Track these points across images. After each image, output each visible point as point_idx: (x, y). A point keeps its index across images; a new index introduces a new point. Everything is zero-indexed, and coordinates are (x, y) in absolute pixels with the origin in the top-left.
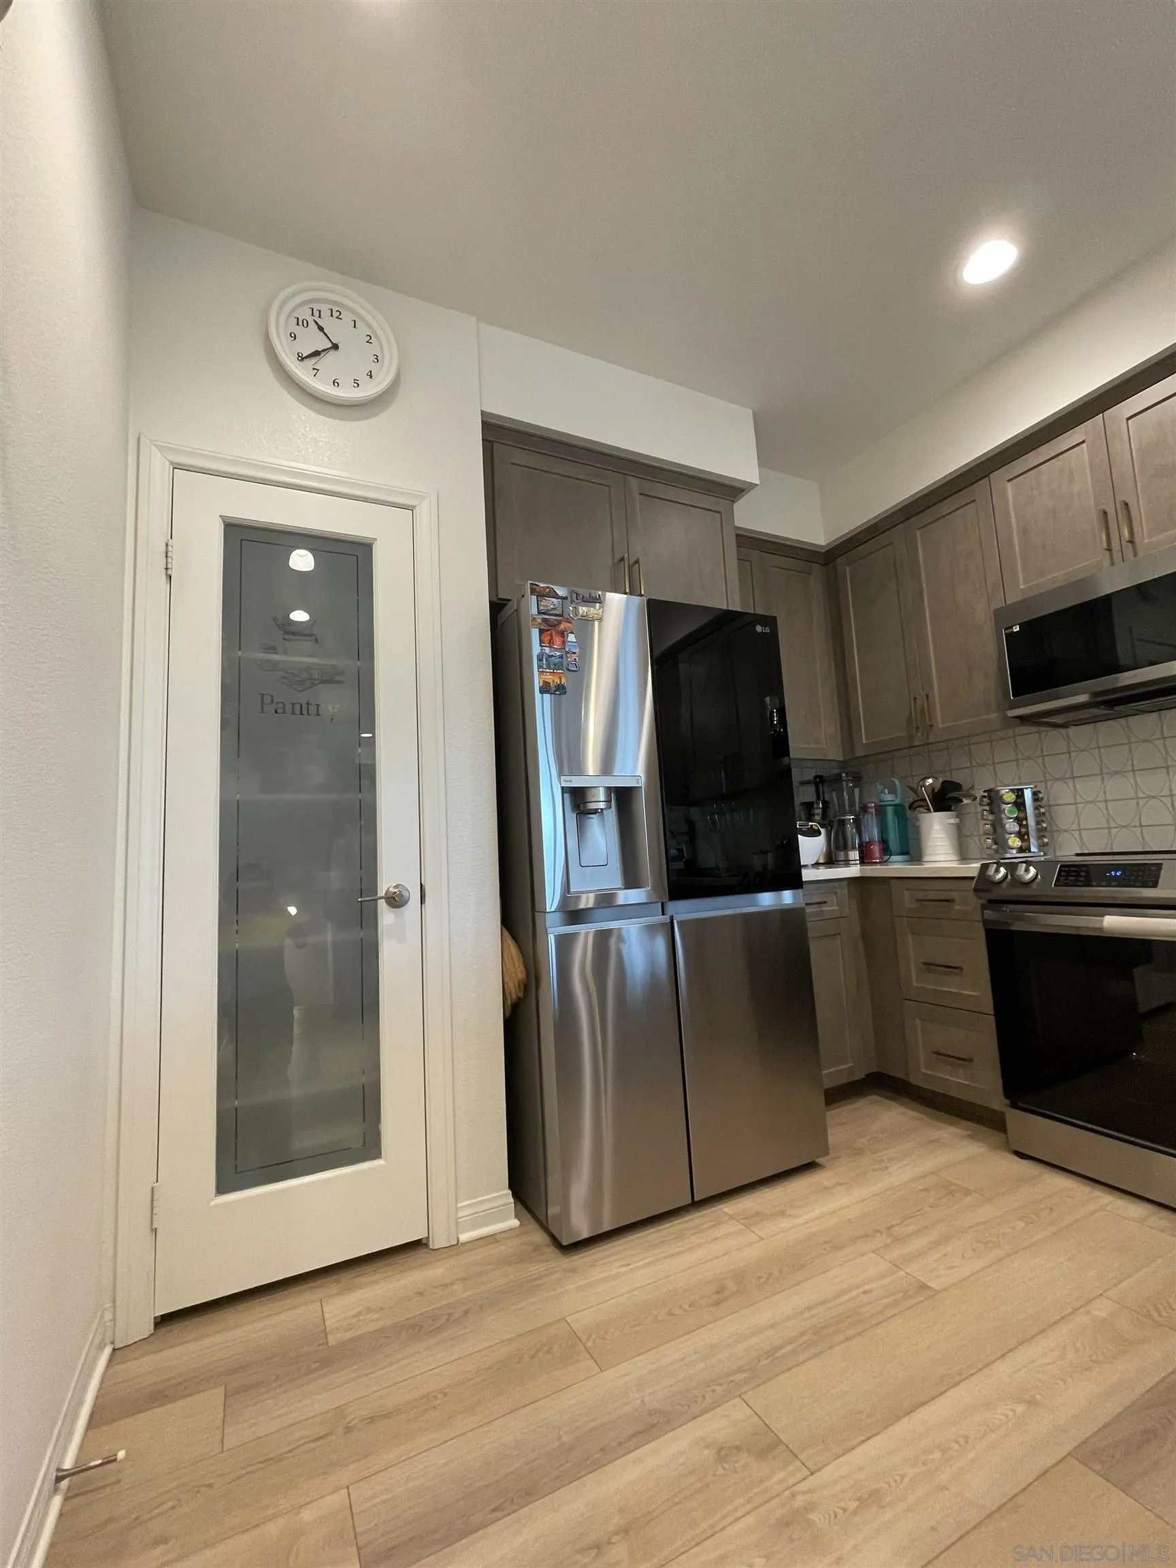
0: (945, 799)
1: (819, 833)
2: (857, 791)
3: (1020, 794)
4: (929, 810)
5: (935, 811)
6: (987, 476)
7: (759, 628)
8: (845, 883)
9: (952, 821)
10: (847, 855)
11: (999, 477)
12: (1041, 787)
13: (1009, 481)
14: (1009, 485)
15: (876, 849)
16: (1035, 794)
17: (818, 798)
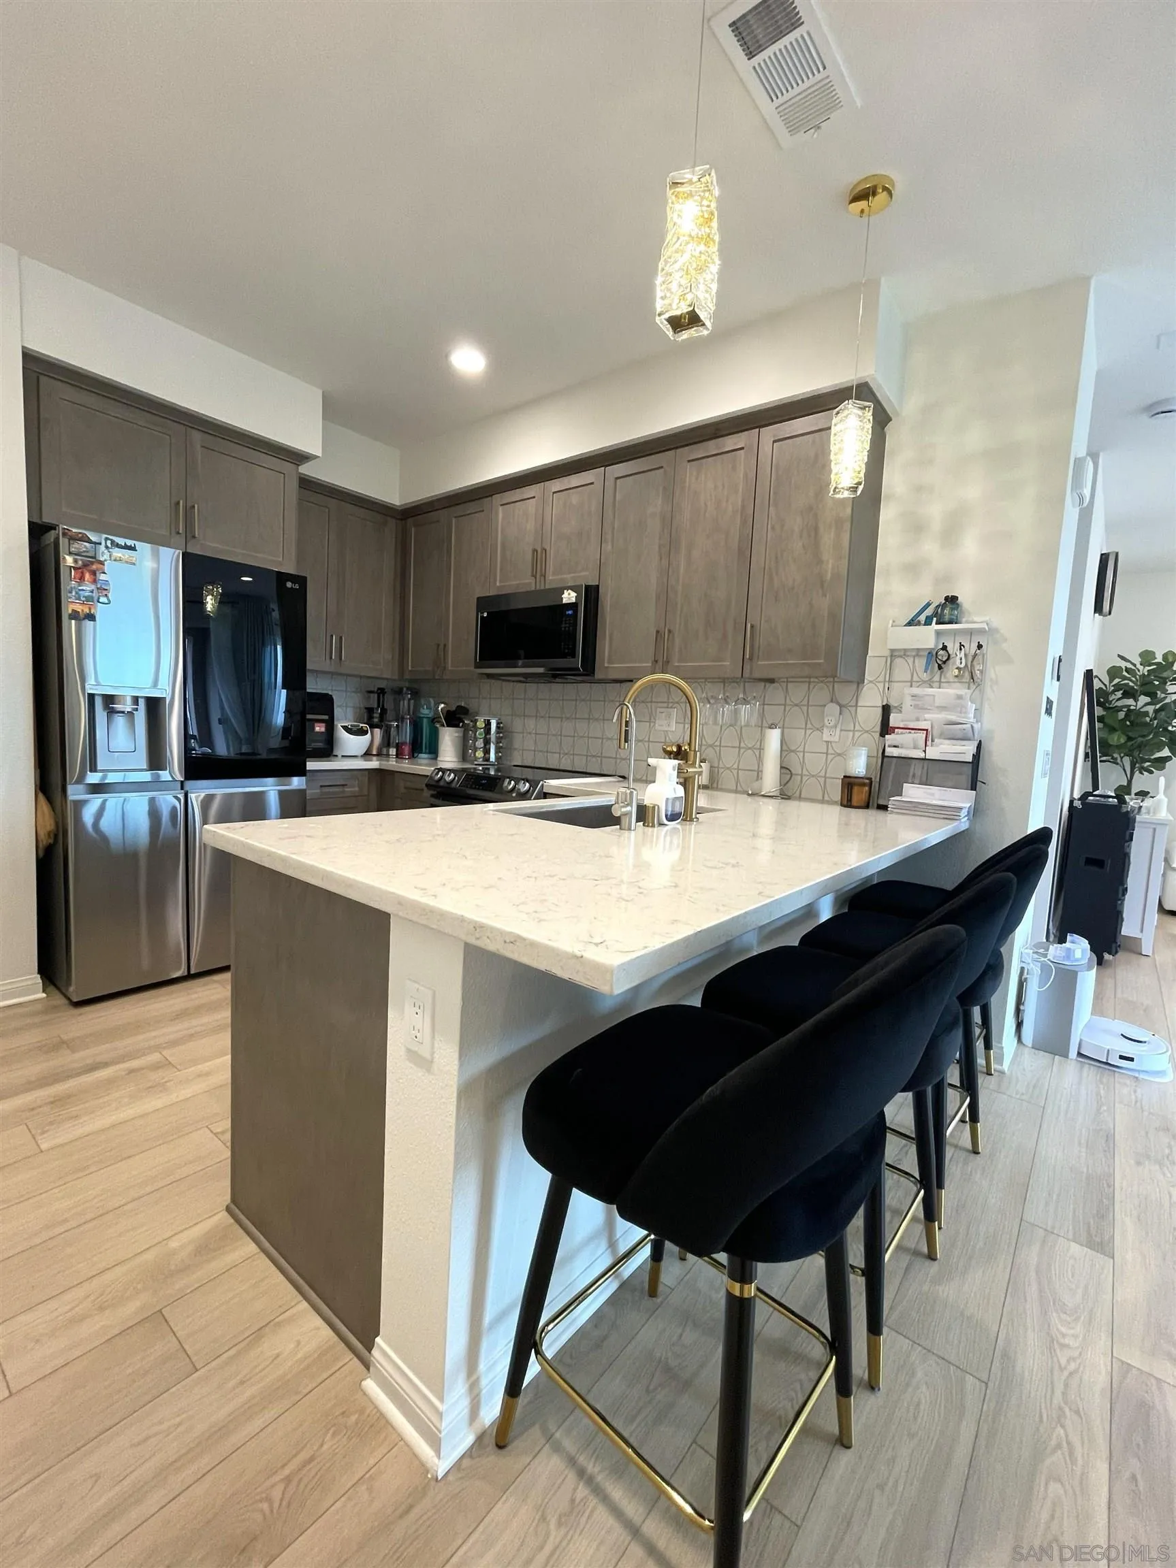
0: (453, 718)
1: (365, 733)
2: (412, 701)
3: (488, 724)
4: (444, 726)
5: (448, 726)
6: (491, 496)
7: (289, 585)
8: (367, 773)
9: (457, 735)
10: (388, 751)
11: (497, 499)
12: (503, 719)
13: (502, 505)
14: (501, 508)
15: (407, 749)
16: (498, 723)
17: (378, 706)
